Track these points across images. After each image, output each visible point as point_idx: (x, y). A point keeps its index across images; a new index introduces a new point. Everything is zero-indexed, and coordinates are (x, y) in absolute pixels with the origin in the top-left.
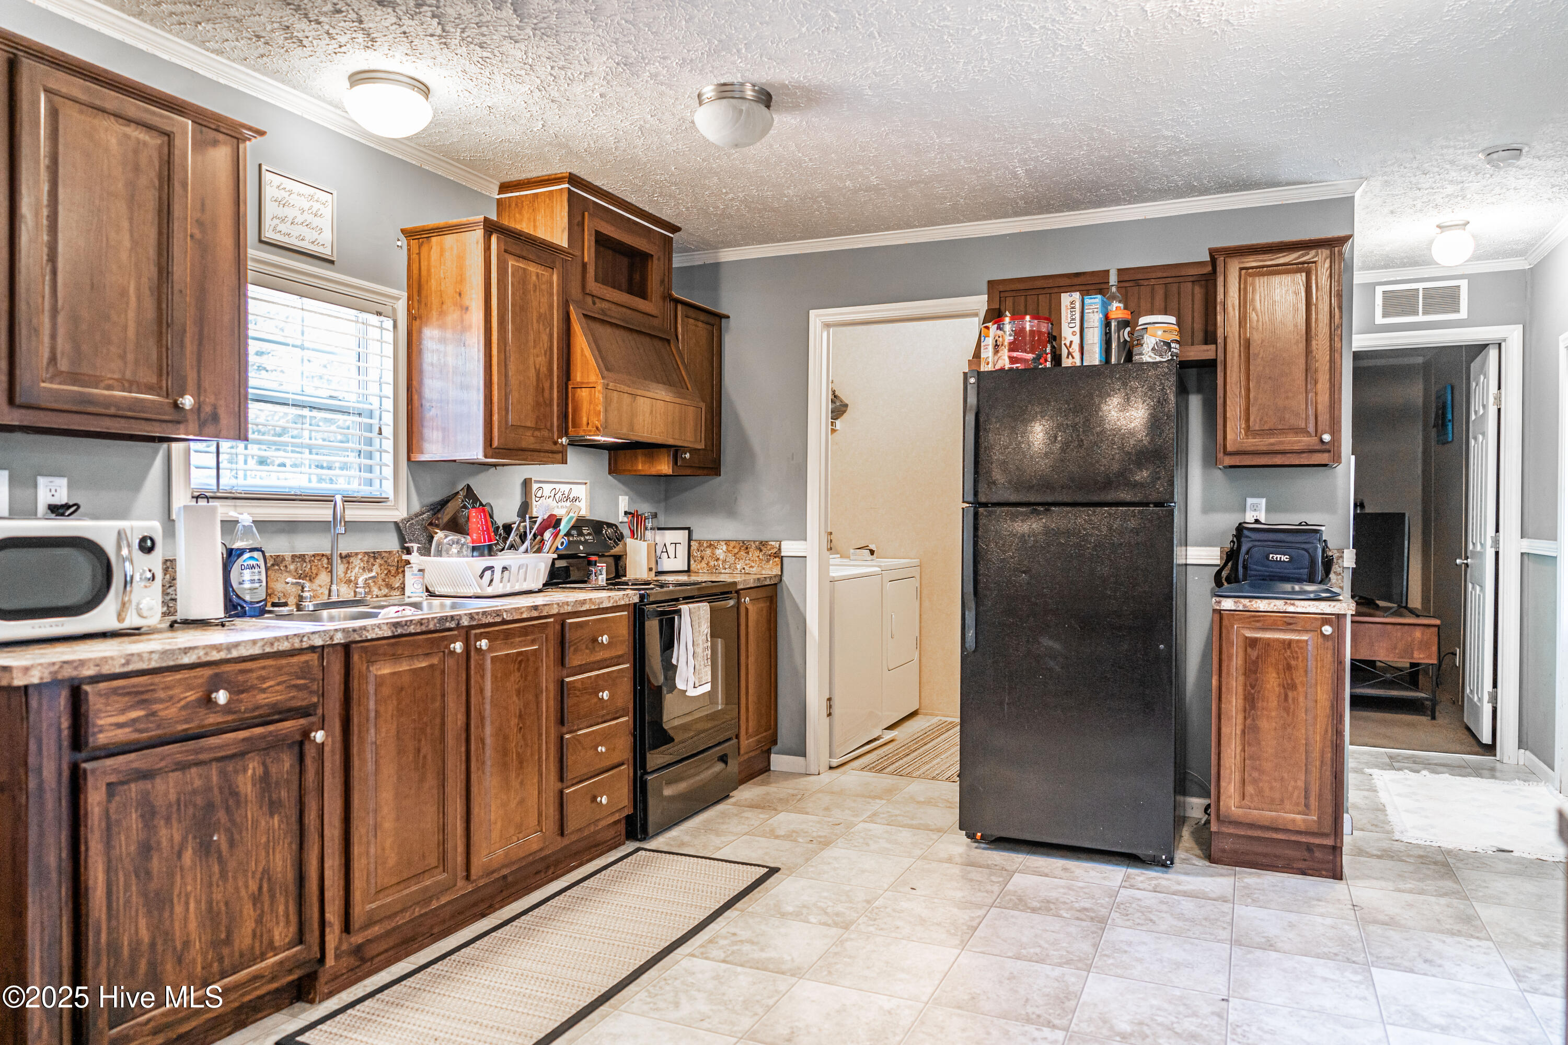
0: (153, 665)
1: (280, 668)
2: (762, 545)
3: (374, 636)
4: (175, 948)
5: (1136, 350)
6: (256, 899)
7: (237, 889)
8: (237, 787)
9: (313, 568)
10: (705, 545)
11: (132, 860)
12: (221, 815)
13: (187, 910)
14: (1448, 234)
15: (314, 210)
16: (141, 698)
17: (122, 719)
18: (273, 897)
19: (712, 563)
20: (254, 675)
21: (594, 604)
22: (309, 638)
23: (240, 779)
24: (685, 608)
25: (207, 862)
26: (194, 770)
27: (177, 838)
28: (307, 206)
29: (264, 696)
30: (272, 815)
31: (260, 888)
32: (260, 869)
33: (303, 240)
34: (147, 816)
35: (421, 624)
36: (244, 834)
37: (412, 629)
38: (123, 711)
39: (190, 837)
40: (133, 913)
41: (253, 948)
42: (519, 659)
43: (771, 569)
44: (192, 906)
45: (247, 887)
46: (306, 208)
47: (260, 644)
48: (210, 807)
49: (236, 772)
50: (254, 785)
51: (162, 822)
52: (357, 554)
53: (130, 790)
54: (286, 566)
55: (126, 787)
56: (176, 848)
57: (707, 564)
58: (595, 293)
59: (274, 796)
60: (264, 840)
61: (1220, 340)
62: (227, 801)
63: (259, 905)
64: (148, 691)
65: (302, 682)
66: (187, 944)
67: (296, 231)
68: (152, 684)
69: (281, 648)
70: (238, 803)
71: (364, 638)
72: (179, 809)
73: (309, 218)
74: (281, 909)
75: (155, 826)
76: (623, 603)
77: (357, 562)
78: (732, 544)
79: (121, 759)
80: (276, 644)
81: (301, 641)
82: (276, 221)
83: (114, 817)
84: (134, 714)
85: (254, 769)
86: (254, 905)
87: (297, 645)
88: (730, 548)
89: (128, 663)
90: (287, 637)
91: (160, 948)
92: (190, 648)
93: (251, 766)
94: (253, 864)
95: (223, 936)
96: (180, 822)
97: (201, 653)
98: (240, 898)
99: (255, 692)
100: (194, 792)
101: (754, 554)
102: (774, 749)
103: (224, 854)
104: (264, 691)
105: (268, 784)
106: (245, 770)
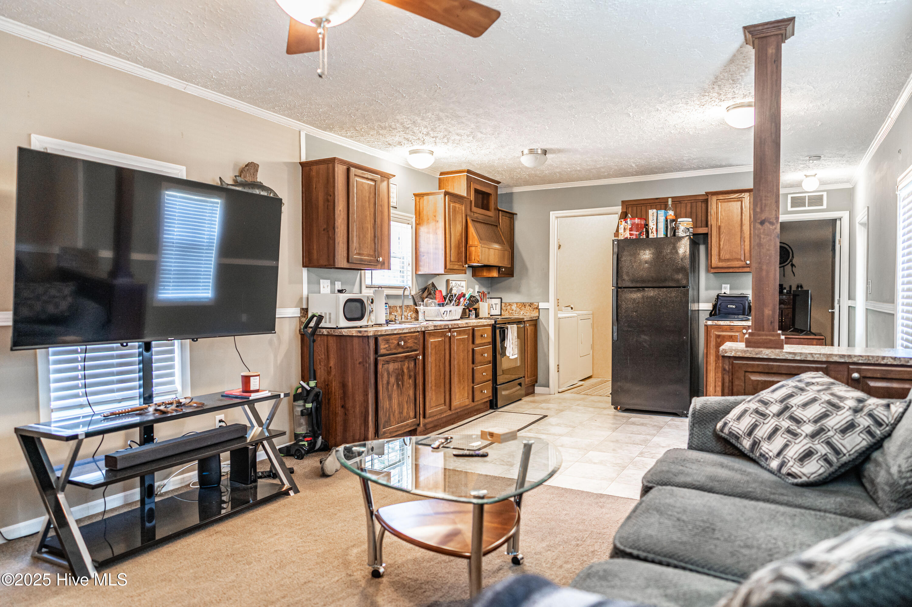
0: (389, 332)
1: (412, 336)
2: (531, 305)
3: (430, 329)
4: (393, 412)
5: (677, 231)
6: (407, 402)
7: (404, 399)
8: (404, 369)
10: (508, 304)
11: (386, 385)
12: (401, 376)
13: (395, 402)
14: (808, 178)
16: (387, 342)
17: (384, 347)
18: (410, 403)
19: (510, 312)
20: (407, 338)
21: (482, 323)
23: (404, 367)
24: (509, 326)
25: (398, 389)
26: (396, 363)
27: (393, 381)
30: (410, 379)
31: (408, 399)
32: (408, 394)
34: (388, 373)
35: (440, 326)
36: (405, 383)
37: (438, 328)
38: (384, 345)
40: (386, 400)
41: (407, 416)
43: (535, 313)
47: (407, 329)
48: (399, 374)
55: (385, 365)
58: (474, 211)
59: (410, 374)
60: (408, 386)
61: (709, 226)
62: (402, 373)
64: (389, 340)
65: (415, 341)
66: (395, 411)
68: (389, 338)
70: (404, 374)
71: (428, 329)
74: (412, 406)
75: (390, 377)
76: (490, 323)
78: (519, 304)
79: (384, 357)
83: (383, 373)
85: (407, 365)
86: (407, 404)
87: (415, 330)
88: (518, 306)
89: (385, 332)
91: (390, 411)
95: (401, 410)
96: (394, 377)
97: (398, 330)
100: (396, 369)
101: (528, 308)
102: (536, 385)
103: (401, 388)
104: (410, 342)
105: (409, 370)
106: (405, 365)
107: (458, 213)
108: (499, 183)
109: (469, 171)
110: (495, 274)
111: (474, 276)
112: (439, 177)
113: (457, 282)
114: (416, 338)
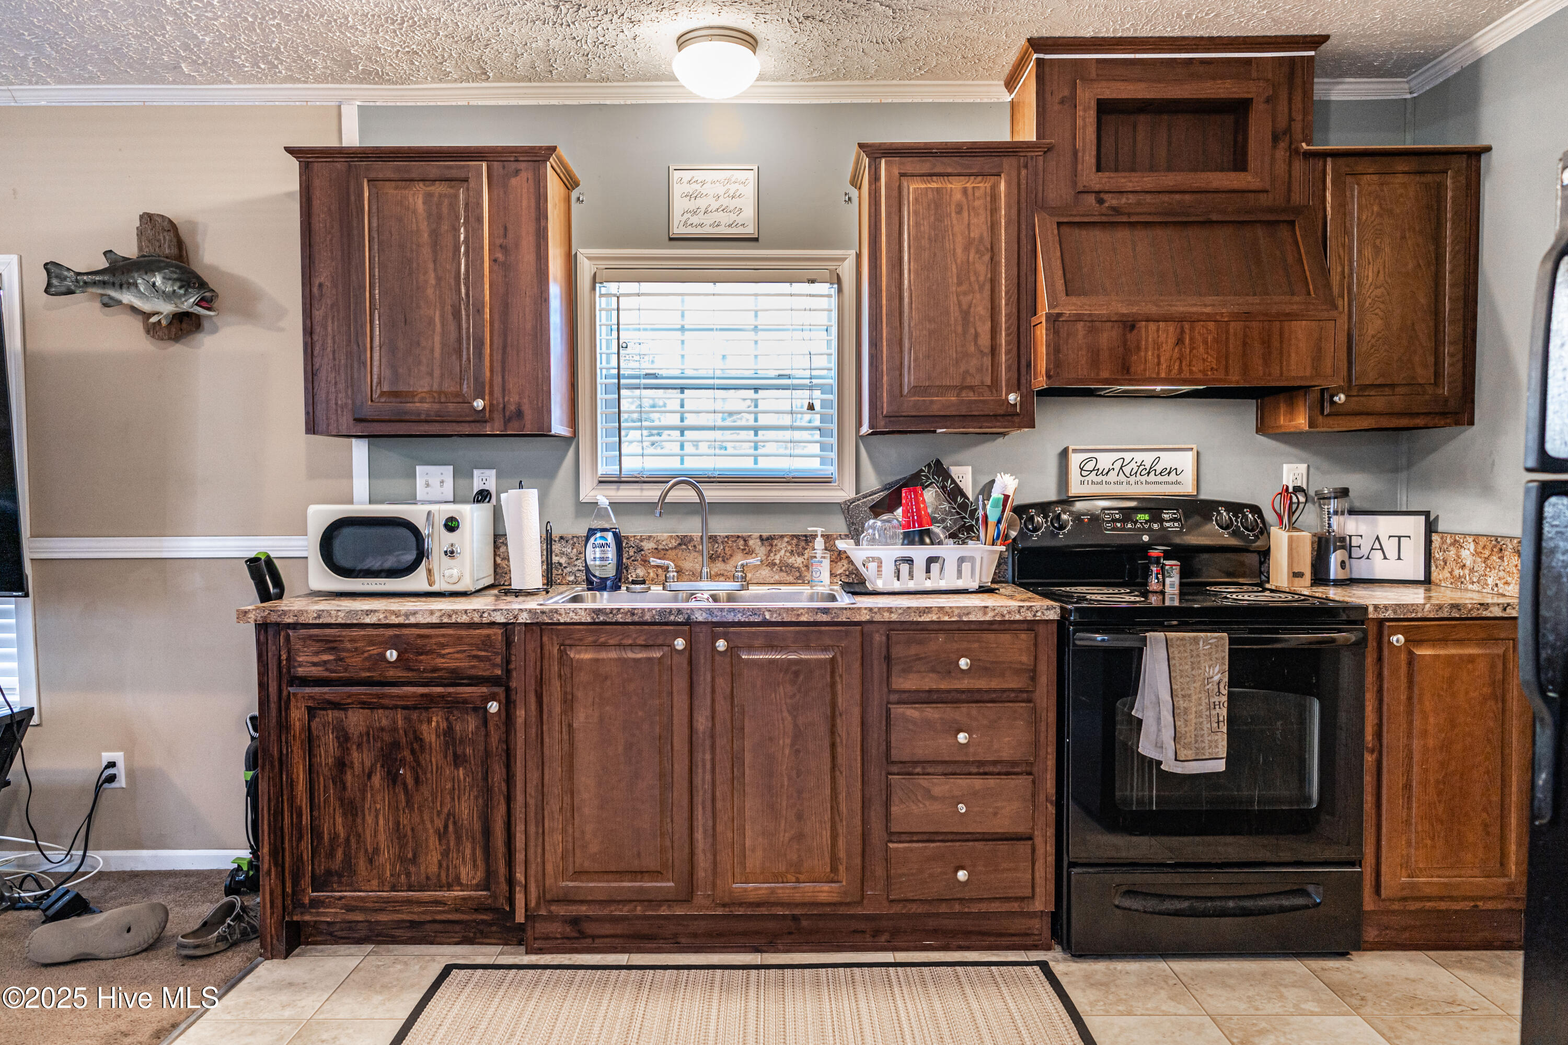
0: (340, 621)
1: (460, 638)
3: (568, 620)
4: (366, 850)
6: (442, 835)
7: (423, 821)
8: (422, 734)
9: (727, 549)
10: (1449, 541)
11: (330, 769)
12: (407, 753)
13: (377, 823)
15: (731, 193)
16: (331, 645)
17: (315, 659)
18: (458, 838)
20: (433, 641)
21: (947, 614)
23: (424, 727)
25: (394, 788)
26: (380, 711)
27: (368, 764)
28: (721, 190)
29: (443, 660)
30: (457, 766)
31: (446, 827)
32: (446, 810)
33: (718, 225)
34: (341, 739)
35: (633, 614)
36: (429, 775)
37: (619, 618)
38: (317, 653)
39: (379, 765)
40: (332, 812)
41: (439, 875)
42: (794, 668)
44: (381, 822)
45: (432, 821)
46: (721, 193)
47: (438, 614)
48: (396, 745)
49: (421, 722)
50: (438, 736)
51: (354, 747)
52: (782, 537)
53: (327, 715)
54: (695, 546)
55: (325, 712)
56: (367, 771)
58: (1097, 187)
59: (459, 751)
60: (449, 786)
62: (412, 744)
63: (444, 842)
64: (336, 641)
65: (483, 653)
66: (376, 851)
67: (708, 219)
68: (339, 636)
69: (459, 620)
70: (422, 748)
71: (555, 620)
72: (368, 741)
73: (724, 202)
74: (468, 852)
75: (348, 749)
76: (1018, 617)
77: (782, 545)
78: (1483, 541)
79: (317, 690)
80: (454, 617)
81: (481, 616)
82: (686, 216)
83: (315, 733)
84: (326, 657)
85: (437, 722)
86: (440, 840)
87: (477, 619)
88: (1480, 548)
89: (319, 617)
90: (466, 611)
91: (354, 845)
92: (371, 611)
93: (434, 719)
94: (439, 804)
95: (410, 855)
96: (369, 750)
97: (382, 616)
98: (425, 830)
99: (434, 656)
100: (382, 729)
101: (1511, 560)
103: (410, 787)
104: (443, 656)
105: (454, 739)
106: (429, 721)
107: (959, 211)
108: (1317, 41)
110: (1302, 420)
111: (1261, 429)
112: (1010, 99)
113: (1128, 456)
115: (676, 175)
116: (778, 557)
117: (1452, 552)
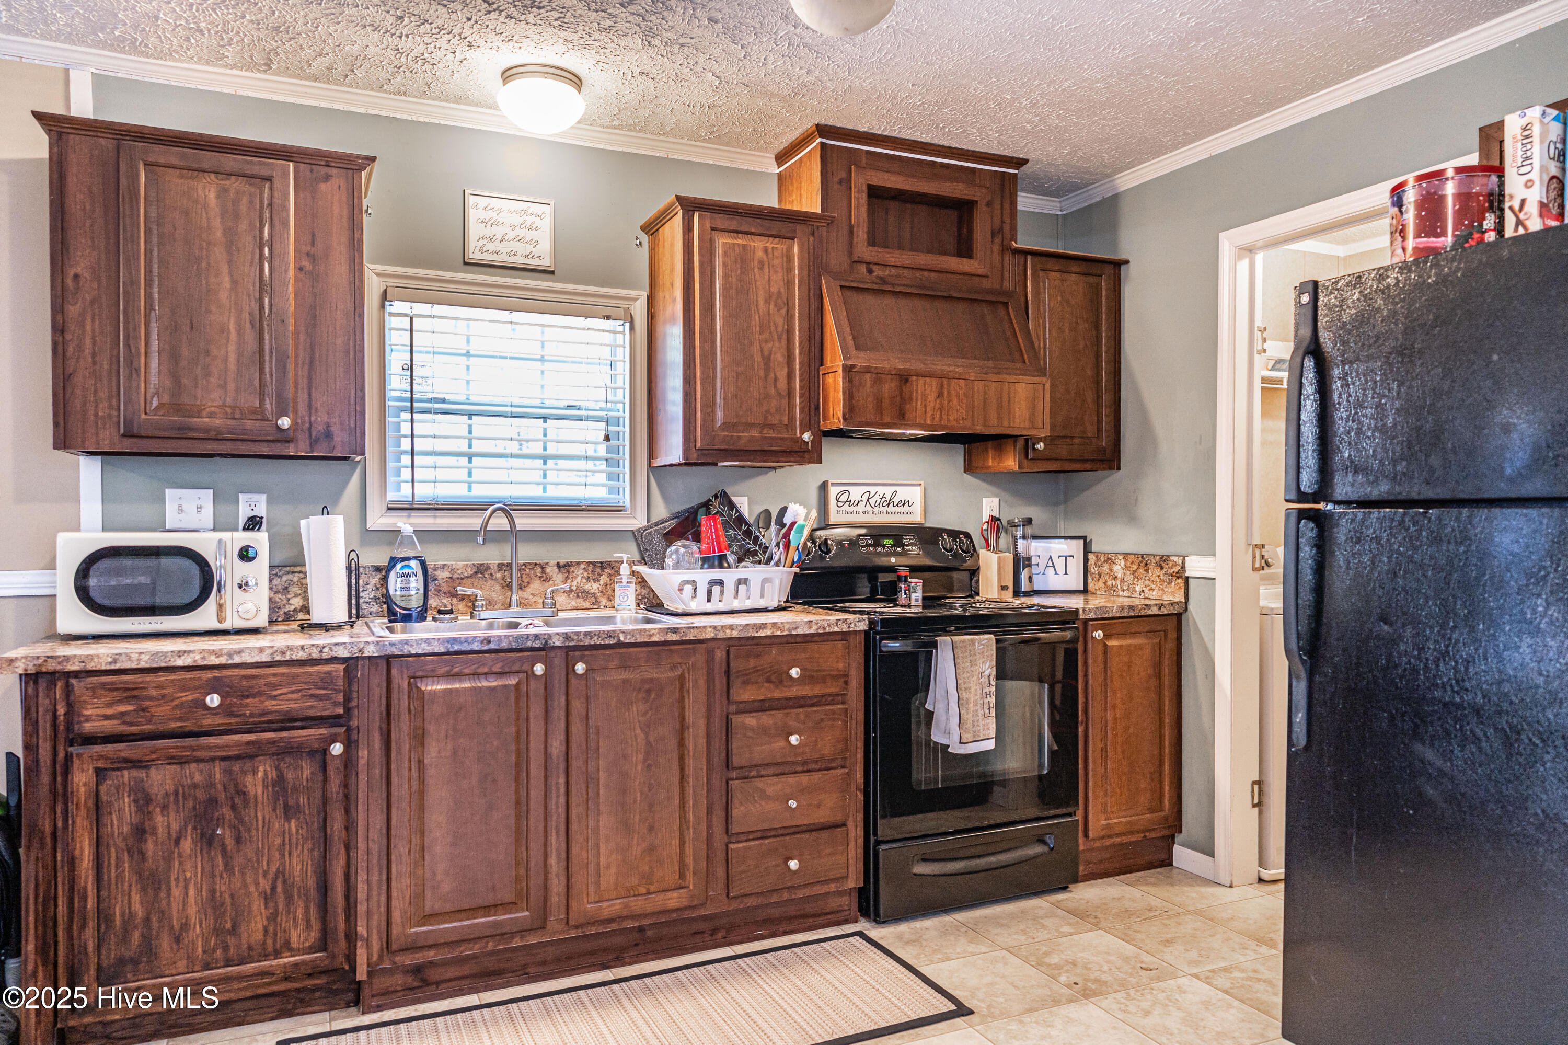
0: (143, 665)
1: (294, 677)
2: (1163, 561)
3: (420, 651)
4: (172, 928)
6: (268, 898)
7: (245, 885)
8: (245, 786)
9: (524, 576)
10: (1102, 559)
11: (125, 839)
12: (226, 811)
13: (187, 894)
15: (528, 224)
16: (131, 694)
17: (109, 712)
18: (289, 899)
19: (1110, 583)
20: (262, 681)
21: (779, 629)
22: (330, 649)
23: (249, 779)
24: (944, 641)
25: (209, 853)
26: (193, 765)
27: (175, 827)
28: (518, 221)
29: (274, 702)
30: (288, 819)
31: (274, 888)
32: (273, 869)
33: (514, 255)
34: (141, 802)
35: (489, 642)
36: (254, 832)
37: (476, 646)
38: (110, 705)
39: (189, 828)
40: (126, 887)
41: (264, 943)
42: (647, 687)
43: (1173, 593)
44: (192, 892)
45: (257, 884)
46: (518, 223)
47: (268, 652)
48: (213, 802)
49: (244, 772)
50: (265, 787)
51: (158, 810)
52: (579, 564)
53: (123, 776)
55: (119, 773)
56: (174, 836)
57: (1105, 583)
58: (868, 258)
59: (291, 802)
60: (278, 841)
62: (232, 798)
63: (271, 904)
64: (137, 688)
65: (323, 692)
66: (185, 926)
67: (505, 248)
68: (141, 683)
69: (294, 657)
70: (246, 802)
71: (406, 652)
72: (177, 801)
73: (522, 232)
74: (300, 912)
75: (149, 813)
76: (836, 629)
77: (579, 572)
78: (1131, 558)
79: (110, 747)
80: (288, 653)
81: (321, 652)
82: (482, 242)
83: (104, 798)
84: (122, 708)
85: (265, 771)
86: (266, 904)
87: (315, 655)
88: (1129, 565)
89: (115, 661)
90: (302, 647)
91: (155, 924)
92: (185, 652)
93: (261, 768)
94: (265, 863)
95: (228, 926)
96: (178, 811)
97: (198, 657)
98: (249, 894)
99: (263, 698)
100: (195, 786)
101: (1155, 572)
102: (1179, 838)
103: (229, 848)
104: (274, 698)
105: (284, 789)
106: (255, 771)
107: (761, 269)
108: (1020, 163)
109: (823, 130)
110: (1011, 462)
111: (969, 468)
112: (778, 171)
113: (873, 490)
114: (326, 681)
115: (471, 200)
116: (575, 583)
117: (1106, 567)
